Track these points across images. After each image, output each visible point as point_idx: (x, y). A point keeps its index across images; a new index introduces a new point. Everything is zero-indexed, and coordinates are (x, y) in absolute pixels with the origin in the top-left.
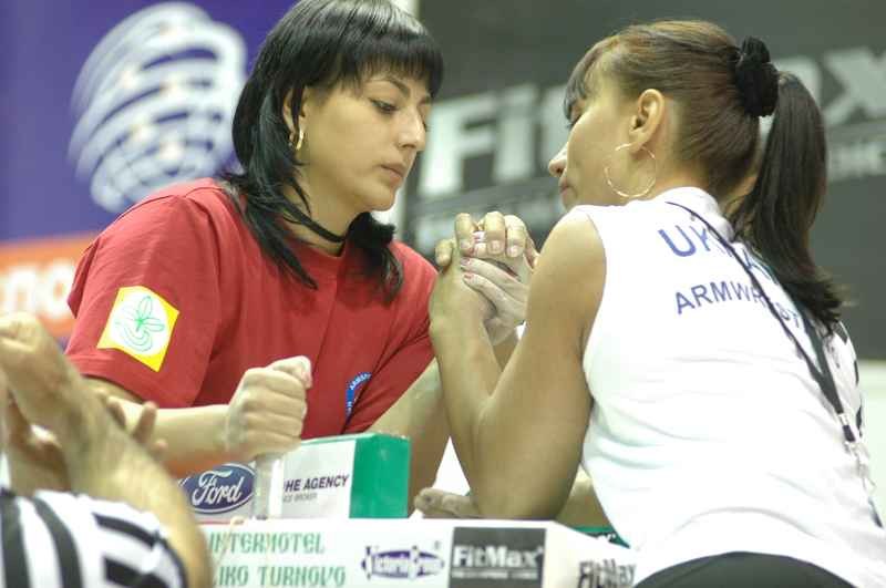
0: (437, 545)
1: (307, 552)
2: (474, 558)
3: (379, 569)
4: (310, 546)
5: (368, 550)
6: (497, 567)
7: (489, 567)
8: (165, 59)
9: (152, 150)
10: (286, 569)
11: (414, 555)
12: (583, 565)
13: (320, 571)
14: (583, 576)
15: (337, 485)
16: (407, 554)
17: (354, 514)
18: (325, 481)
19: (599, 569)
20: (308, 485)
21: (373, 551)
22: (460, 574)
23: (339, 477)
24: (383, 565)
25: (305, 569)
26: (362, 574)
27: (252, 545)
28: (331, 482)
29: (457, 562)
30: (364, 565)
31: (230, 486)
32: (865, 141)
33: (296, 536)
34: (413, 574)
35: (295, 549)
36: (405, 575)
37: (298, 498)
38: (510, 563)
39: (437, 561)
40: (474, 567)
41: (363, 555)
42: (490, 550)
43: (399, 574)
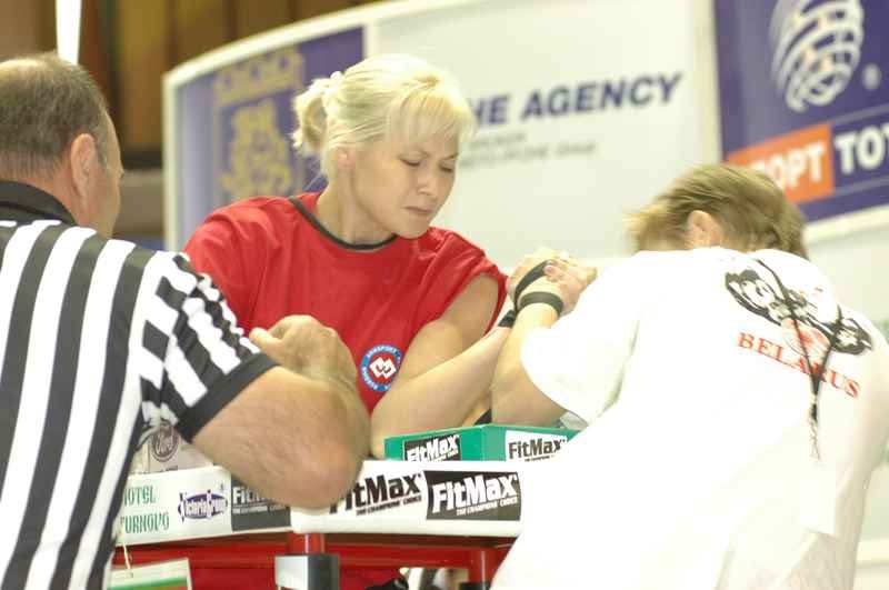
0: (222, 488)
1: (145, 502)
2: (245, 496)
3: (189, 512)
4: (146, 497)
5: (181, 496)
7: (255, 502)
10: (134, 518)
11: (209, 497)
13: (154, 518)
16: (204, 497)
21: (184, 497)
22: (237, 511)
24: (190, 509)
25: (145, 516)
26: (179, 517)
29: (235, 501)
30: (179, 509)
33: (139, 490)
34: (209, 515)
35: (139, 501)
36: (205, 517)
39: (224, 501)
40: (248, 505)
41: (177, 502)
43: (201, 516)
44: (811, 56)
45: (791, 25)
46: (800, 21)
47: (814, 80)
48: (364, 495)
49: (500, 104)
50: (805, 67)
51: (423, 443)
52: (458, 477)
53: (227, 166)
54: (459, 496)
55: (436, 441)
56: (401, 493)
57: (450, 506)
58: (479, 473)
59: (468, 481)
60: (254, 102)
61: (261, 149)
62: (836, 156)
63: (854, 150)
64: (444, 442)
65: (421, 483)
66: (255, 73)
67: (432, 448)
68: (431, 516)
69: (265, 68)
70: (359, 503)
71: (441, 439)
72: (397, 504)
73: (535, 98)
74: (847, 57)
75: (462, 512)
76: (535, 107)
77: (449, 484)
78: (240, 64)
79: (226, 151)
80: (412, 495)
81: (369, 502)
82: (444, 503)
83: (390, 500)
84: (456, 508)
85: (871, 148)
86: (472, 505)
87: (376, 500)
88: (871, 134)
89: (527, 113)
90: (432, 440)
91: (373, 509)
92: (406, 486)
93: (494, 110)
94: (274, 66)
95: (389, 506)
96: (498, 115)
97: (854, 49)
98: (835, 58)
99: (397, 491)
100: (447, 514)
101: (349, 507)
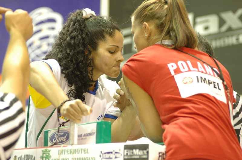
0: (120, 150)
1: (85, 153)
2: (130, 153)
3: (104, 157)
4: (85, 152)
5: (101, 152)
6: (136, 155)
7: (134, 155)
8: (42, 22)
9: (39, 47)
10: (79, 158)
11: (114, 153)
12: (160, 153)
13: (88, 158)
14: (160, 156)
15: (92, 135)
16: (112, 153)
17: (97, 142)
18: (89, 134)
19: (164, 154)
20: (84, 136)
21: (103, 152)
22: (126, 157)
23: (92, 133)
24: (105, 156)
25: (84, 158)
26: (100, 158)
27: (70, 152)
28: (90, 134)
29: (125, 154)
30: (100, 156)
31: (63, 137)
32: (232, 36)
33: (82, 149)
35: (81, 153)
36: (111, 158)
37: (82, 139)
38: (140, 154)
39: (120, 154)
40: (130, 155)
41: (100, 153)
42: (134, 151)
43: (110, 158)
47: (38, 52)
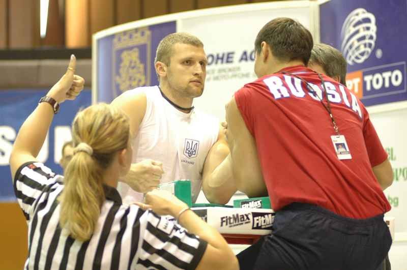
44: (356, 44)
45: (349, 31)
46: (353, 30)
47: (357, 54)
48: (232, 220)
49: (231, 55)
50: (354, 48)
51: (247, 203)
52: (263, 215)
53: (118, 74)
54: (263, 221)
55: (253, 202)
56: (244, 220)
57: (259, 225)
58: (269, 213)
59: (266, 216)
60: (130, 48)
61: (133, 68)
62: (364, 83)
63: (371, 82)
64: (256, 202)
65: (251, 217)
66: (131, 37)
67: (252, 204)
68: (253, 228)
69: (135, 35)
70: (230, 223)
71: (254, 201)
72: (242, 224)
73: (245, 53)
74: (370, 45)
75: (264, 227)
76: (245, 57)
77: (260, 217)
78: (125, 33)
79: (118, 67)
80: (247, 221)
81: (233, 223)
82: (258, 224)
83: (240, 222)
84: (261, 226)
85: (377, 81)
86: (267, 225)
87: (236, 222)
88: (378, 76)
89: (242, 59)
90: (251, 202)
91: (235, 225)
92: (245, 218)
93: (228, 57)
94: (139, 34)
95: (240, 224)
96: (230, 60)
97: (373, 42)
98: (365, 45)
99: (242, 219)
100: (258, 227)
101: (227, 224)
